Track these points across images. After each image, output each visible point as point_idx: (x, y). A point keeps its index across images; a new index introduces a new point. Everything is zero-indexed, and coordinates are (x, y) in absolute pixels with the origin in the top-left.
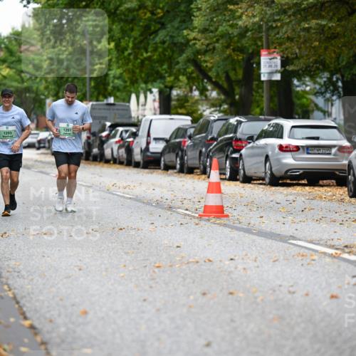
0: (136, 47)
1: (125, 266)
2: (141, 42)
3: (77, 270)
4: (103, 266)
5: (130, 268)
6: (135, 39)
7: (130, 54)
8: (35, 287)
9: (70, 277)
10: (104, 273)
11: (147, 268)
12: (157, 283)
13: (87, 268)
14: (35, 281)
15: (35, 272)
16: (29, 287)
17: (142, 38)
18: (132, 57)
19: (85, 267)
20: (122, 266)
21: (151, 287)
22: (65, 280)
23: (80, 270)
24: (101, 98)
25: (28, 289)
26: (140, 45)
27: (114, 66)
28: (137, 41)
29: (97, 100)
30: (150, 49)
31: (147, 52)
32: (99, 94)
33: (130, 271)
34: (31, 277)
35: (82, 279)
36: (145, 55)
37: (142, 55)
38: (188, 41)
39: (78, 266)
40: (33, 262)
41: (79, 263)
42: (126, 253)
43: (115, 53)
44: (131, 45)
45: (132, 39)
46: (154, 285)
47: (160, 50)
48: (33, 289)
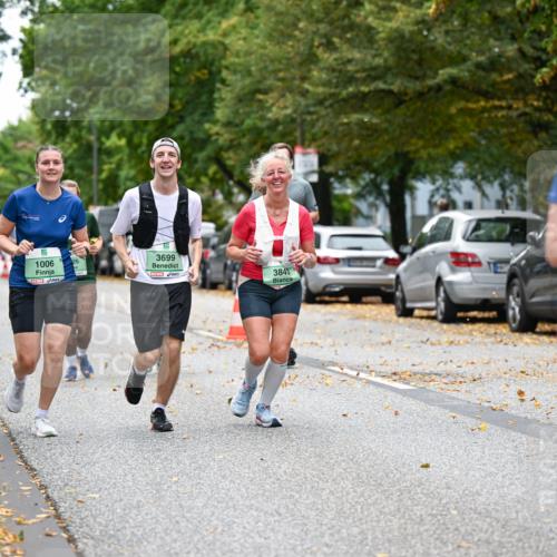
24: (110, 202)
27: (126, 166)
28: (152, 137)
29: (106, 204)
32: (108, 197)
38: (210, 136)
43: (127, 151)
45: (145, 135)
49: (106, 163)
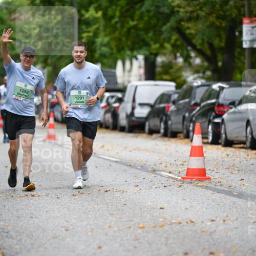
0: (122, 15)
1: (110, 227)
2: (127, 11)
3: (64, 231)
4: (89, 226)
5: (115, 229)
6: (122, 7)
7: (116, 23)
8: (23, 247)
9: (57, 237)
10: (90, 234)
11: (132, 229)
12: (141, 243)
13: (73, 229)
14: (23, 241)
15: (23, 232)
16: (18, 247)
17: (127, 7)
18: (118, 25)
19: (72, 227)
20: (107, 226)
21: (135, 247)
22: (52, 241)
23: (67, 230)
25: (16, 248)
26: (127, 14)
27: (102, 34)
28: (124, 10)
30: (136, 18)
31: (133, 20)
33: (115, 232)
34: (19, 237)
35: (68, 239)
36: (132, 23)
37: (128, 23)
38: (173, 7)
39: (65, 227)
40: (22, 223)
41: (65, 224)
42: (111, 214)
43: (102, 22)
44: (118, 13)
45: (119, 8)
46: (137, 245)
47: (146, 18)
48: (21, 248)
49: (85, 32)
